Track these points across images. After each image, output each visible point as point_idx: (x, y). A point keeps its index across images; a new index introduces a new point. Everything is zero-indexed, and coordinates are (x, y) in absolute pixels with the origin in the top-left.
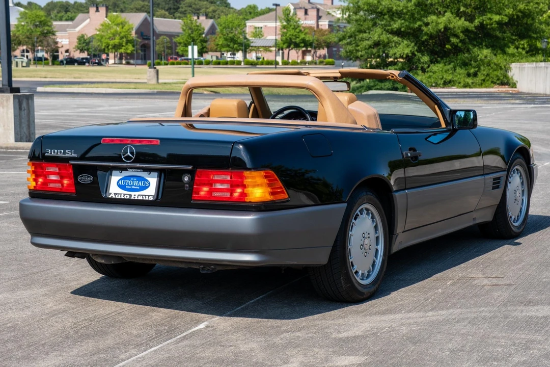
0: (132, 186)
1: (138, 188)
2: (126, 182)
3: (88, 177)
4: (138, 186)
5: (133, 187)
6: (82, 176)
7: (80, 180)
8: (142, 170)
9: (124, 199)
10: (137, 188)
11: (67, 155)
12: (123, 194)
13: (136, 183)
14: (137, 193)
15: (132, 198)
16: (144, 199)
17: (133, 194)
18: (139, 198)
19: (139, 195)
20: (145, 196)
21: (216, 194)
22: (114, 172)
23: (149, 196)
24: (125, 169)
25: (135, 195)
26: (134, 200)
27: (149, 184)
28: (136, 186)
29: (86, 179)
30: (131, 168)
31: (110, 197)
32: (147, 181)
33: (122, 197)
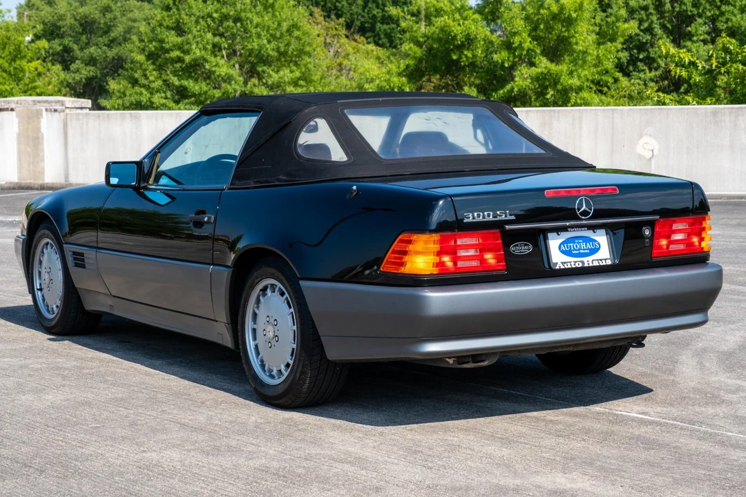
0: (579, 250)
1: (588, 251)
2: (570, 246)
3: (525, 245)
4: (587, 249)
5: (582, 251)
6: (517, 245)
7: (514, 251)
8: (586, 229)
9: (576, 268)
10: (586, 251)
11: (499, 218)
12: (572, 262)
13: (583, 245)
14: (590, 258)
15: (586, 265)
16: (601, 264)
17: (585, 259)
18: (594, 264)
19: (593, 261)
20: (601, 260)
21: (673, 247)
22: (550, 235)
23: (606, 260)
24: (565, 229)
25: (589, 261)
26: (589, 268)
27: (599, 244)
28: (584, 250)
29: (523, 248)
30: (572, 227)
31: (557, 267)
32: (595, 241)
33: (574, 266)
